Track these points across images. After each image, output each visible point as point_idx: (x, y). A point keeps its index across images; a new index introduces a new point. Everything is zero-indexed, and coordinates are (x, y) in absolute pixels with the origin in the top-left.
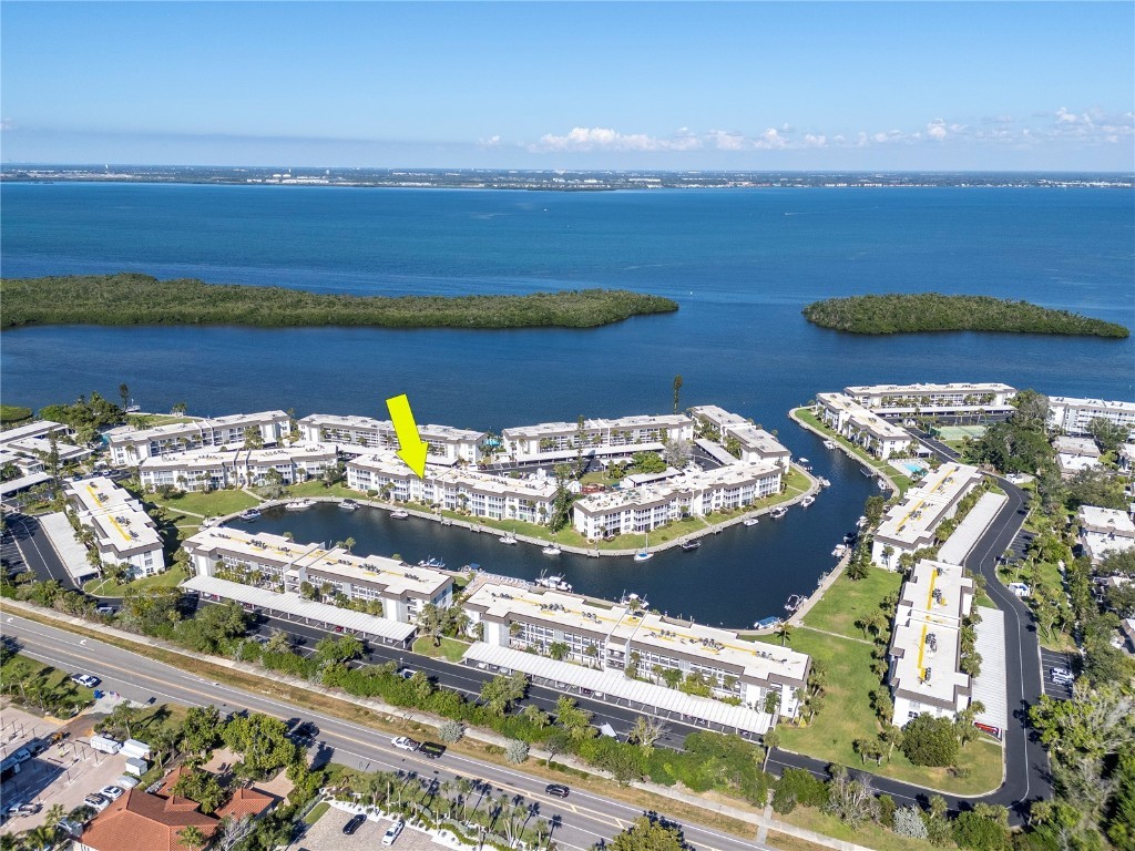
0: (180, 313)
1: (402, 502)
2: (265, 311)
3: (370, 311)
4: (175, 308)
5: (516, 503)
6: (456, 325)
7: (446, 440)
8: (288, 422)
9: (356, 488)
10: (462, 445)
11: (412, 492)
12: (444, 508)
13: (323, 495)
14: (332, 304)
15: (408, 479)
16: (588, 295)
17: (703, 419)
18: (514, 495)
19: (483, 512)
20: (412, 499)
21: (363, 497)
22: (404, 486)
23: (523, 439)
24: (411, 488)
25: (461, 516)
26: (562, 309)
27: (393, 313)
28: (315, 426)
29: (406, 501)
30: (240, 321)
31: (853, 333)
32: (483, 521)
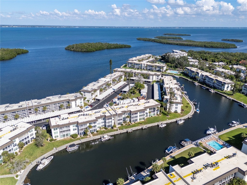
5: (148, 111)
7: (69, 100)
9: (60, 139)
10: (78, 100)
19: (137, 120)
22: (96, 124)
25: (129, 126)
31: (87, 52)
32: (140, 124)
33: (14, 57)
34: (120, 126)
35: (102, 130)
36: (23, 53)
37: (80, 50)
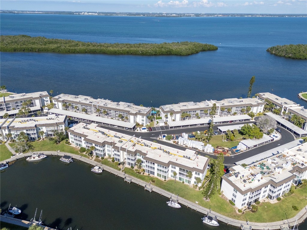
0: (31, 48)
1: (100, 158)
2: (63, 47)
3: (102, 48)
4: (30, 46)
5: (177, 170)
6: (134, 54)
7: (129, 113)
8: (48, 98)
9: (73, 145)
10: (138, 116)
11: (107, 153)
12: (127, 166)
13: (53, 150)
14: (89, 45)
15: (103, 144)
16: (183, 44)
17: (267, 100)
18: (175, 164)
19: (153, 173)
20: (107, 156)
21: (76, 153)
22: (102, 149)
23: (172, 113)
24: (106, 150)
26: (174, 48)
27: (111, 49)
28: (60, 101)
29: (102, 158)
30: (53, 51)
31: (293, 58)
32: (153, 181)
33: (192, 54)
34: (129, 167)
35: (109, 160)
36: (209, 50)
37: (283, 55)
